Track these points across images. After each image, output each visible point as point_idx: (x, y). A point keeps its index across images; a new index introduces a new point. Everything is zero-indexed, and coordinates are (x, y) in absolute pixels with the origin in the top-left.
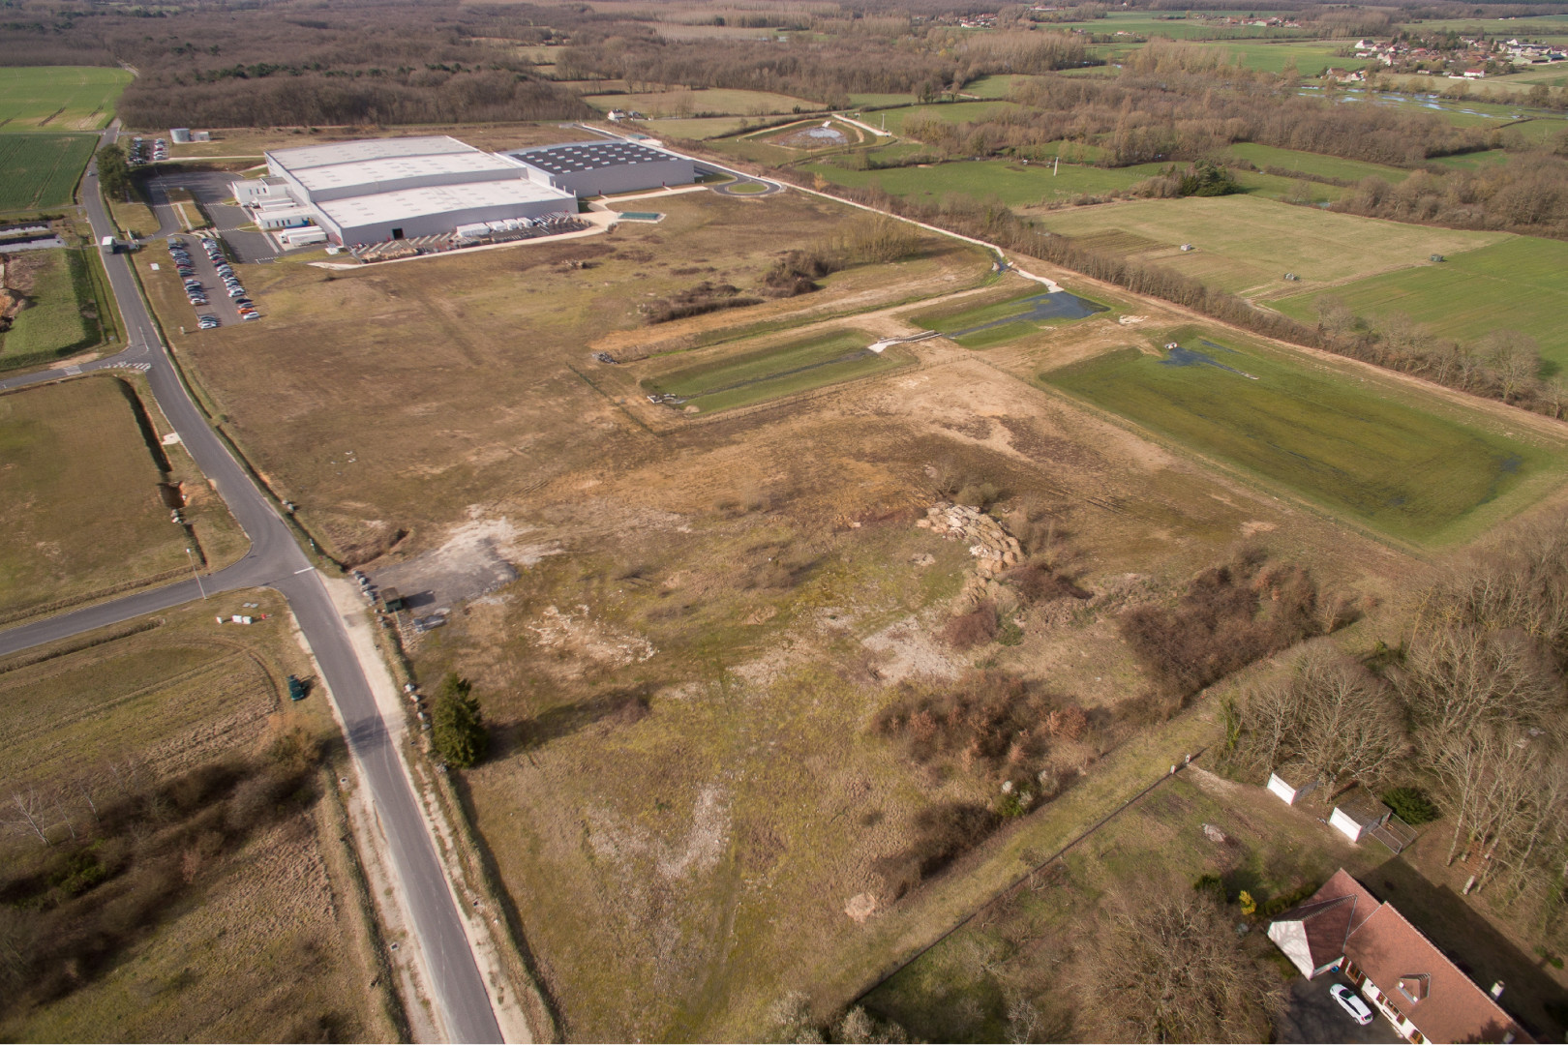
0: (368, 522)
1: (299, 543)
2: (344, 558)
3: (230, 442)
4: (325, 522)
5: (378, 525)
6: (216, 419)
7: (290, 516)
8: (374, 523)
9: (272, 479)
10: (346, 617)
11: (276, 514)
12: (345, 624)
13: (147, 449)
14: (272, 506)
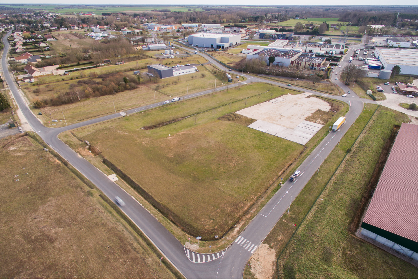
0: (16, 149)
1: (41, 138)
2: (26, 137)
3: (82, 179)
4: (33, 147)
5: (12, 148)
6: (97, 194)
7: (45, 147)
8: (13, 149)
9: (55, 161)
10: (27, 124)
11: (50, 146)
12: (28, 122)
13: (119, 168)
14: (53, 149)
